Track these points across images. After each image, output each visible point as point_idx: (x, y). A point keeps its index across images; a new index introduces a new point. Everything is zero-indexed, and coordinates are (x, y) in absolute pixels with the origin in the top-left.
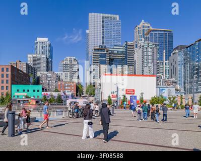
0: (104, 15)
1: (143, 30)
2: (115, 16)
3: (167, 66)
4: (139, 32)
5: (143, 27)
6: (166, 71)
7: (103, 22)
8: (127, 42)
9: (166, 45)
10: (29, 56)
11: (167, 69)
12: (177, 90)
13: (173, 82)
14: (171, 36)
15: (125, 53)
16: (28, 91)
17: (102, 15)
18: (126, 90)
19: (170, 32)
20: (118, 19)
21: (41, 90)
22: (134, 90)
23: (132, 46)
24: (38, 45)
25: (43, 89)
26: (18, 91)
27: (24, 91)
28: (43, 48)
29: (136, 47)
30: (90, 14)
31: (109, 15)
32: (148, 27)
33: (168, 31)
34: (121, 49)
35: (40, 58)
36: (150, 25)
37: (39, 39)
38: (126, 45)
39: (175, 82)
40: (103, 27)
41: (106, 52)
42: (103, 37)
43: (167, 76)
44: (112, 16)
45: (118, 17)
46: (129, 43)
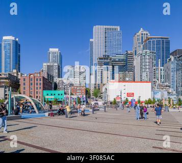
0: (107, 27)
1: (142, 37)
2: (116, 27)
3: (162, 72)
4: (138, 39)
5: (142, 34)
6: (161, 76)
7: (105, 33)
8: (127, 51)
9: (163, 50)
10: (44, 64)
11: (162, 74)
12: (169, 93)
13: (166, 86)
14: (168, 43)
15: (126, 61)
16: (55, 95)
17: (105, 27)
18: (128, 94)
19: (167, 38)
20: (119, 30)
21: (63, 94)
22: (133, 94)
23: (132, 54)
24: (51, 55)
25: (65, 93)
26: (48, 94)
27: (52, 94)
28: (54, 57)
29: (136, 55)
30: (94, 27)
31: (111, 27)
32: (147, 34)
33: (165, 38)
34: (122, 57)
35: (53, 66)
36: (148, 33)
37: (51, 50)
38: (127, 54)
39: (168, 86)
40: (106, 38)
41: (109, 61)
42: (106, 46)
43: (162, 80)
44: (114, 27)
45: (118, 28)
46: (129, 52)
